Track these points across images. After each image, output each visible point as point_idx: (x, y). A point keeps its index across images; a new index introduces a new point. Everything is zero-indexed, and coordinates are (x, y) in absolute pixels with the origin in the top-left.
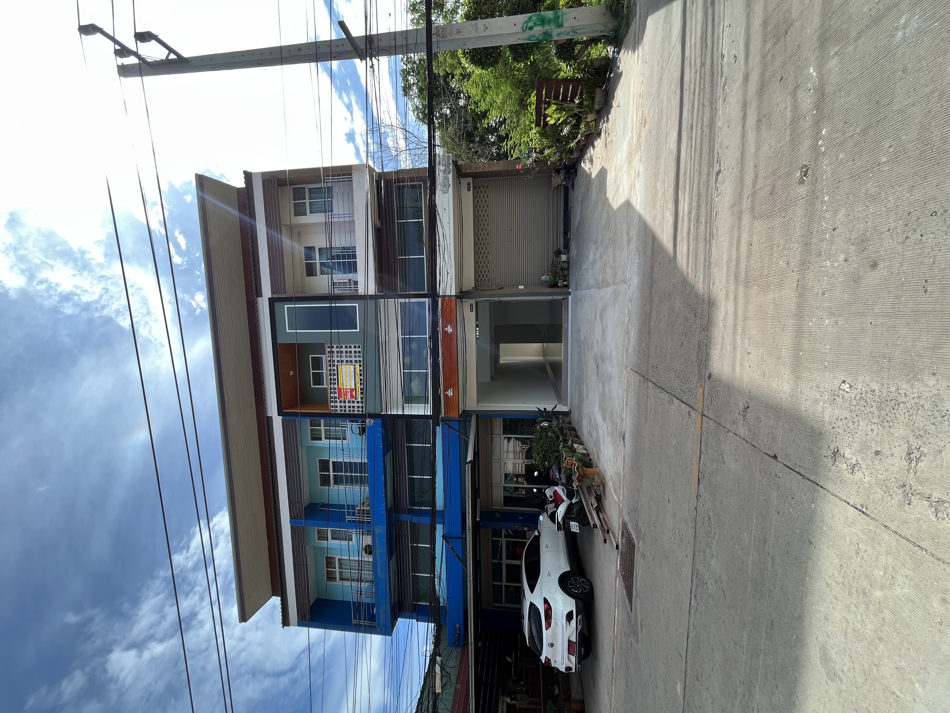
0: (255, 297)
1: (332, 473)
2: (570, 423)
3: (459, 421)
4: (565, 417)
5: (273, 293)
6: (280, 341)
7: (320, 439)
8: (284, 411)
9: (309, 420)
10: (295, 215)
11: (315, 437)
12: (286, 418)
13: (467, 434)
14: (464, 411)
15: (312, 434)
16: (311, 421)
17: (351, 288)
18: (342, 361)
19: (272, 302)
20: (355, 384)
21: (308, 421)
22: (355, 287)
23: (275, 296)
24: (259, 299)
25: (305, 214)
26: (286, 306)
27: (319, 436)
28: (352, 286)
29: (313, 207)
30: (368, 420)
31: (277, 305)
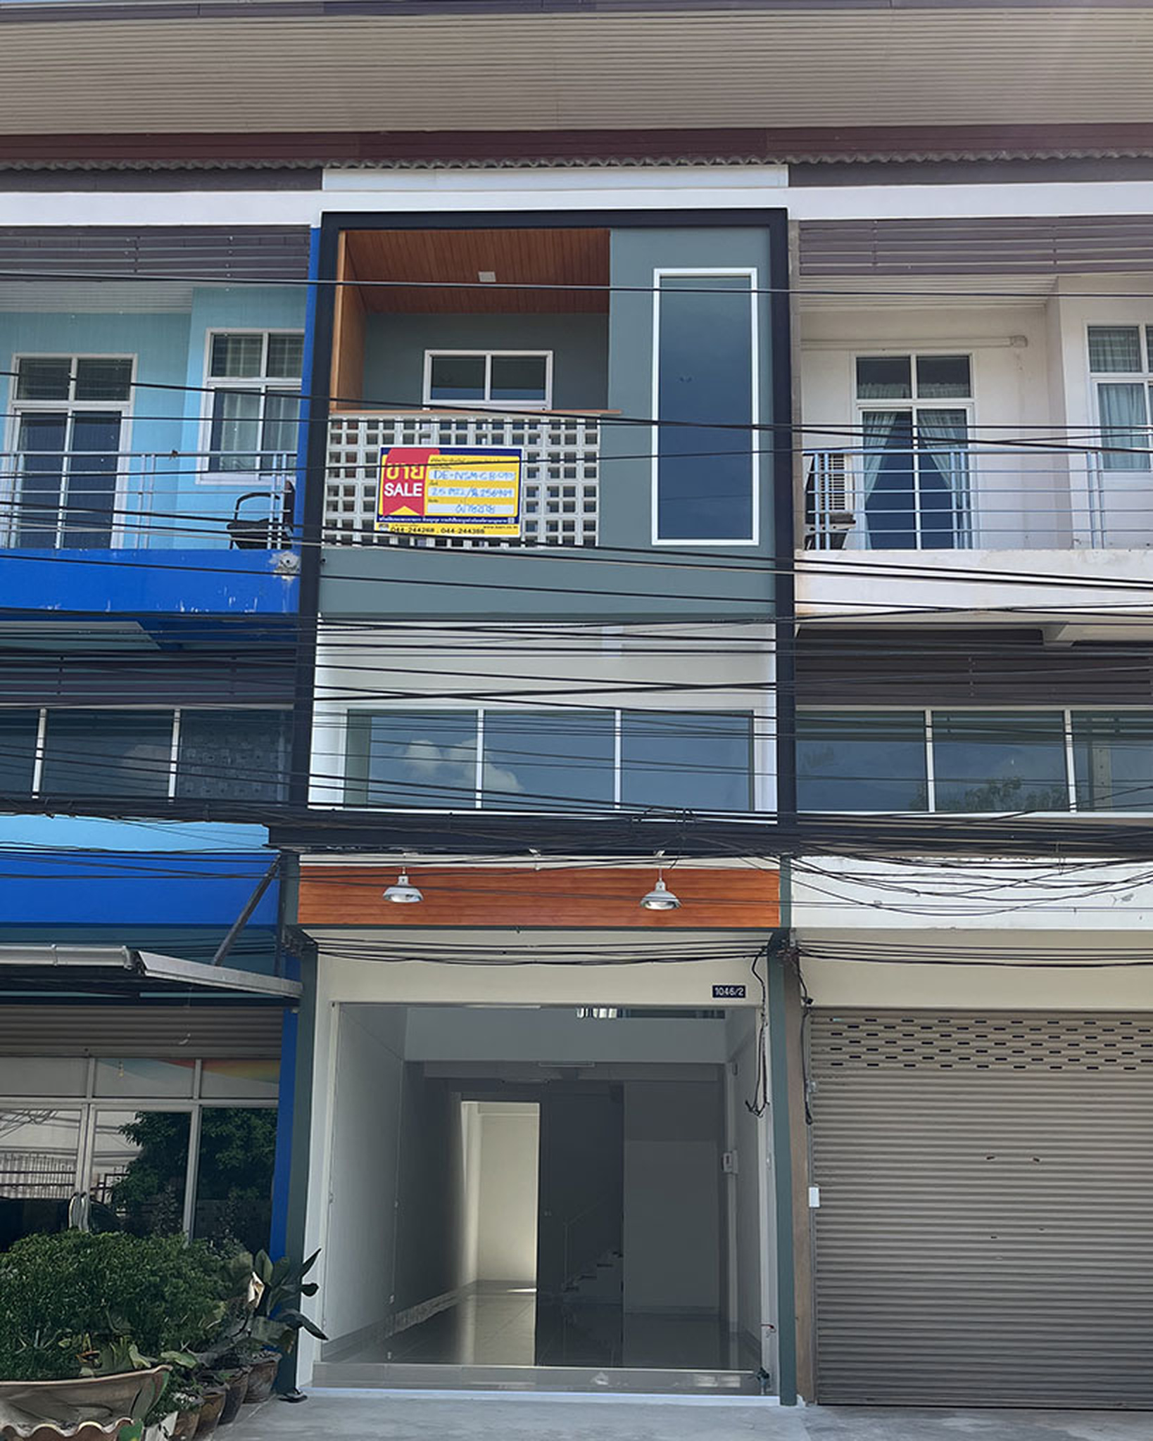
0: (790, 158)
1: (72, 405)
2: (251, 1398)
3: (275, 929)
4: (273, 1373)
5: (806, 226)
6: (621, 243)
7: (217, 370)
8: (342, 237)
9: (303, 331)
10: (1093, 331)
11: (225, 351)
12: (314, 242)
13: (235, 957)
14: (312, 949)
15: (237, 339)
16: (296, 340)
17: (822, 522)
18: (532, 473)
19: (774, 219)
20: (441, 519)
21: (296, 324)
22: (823, 536)
23: (793, 234)
24: (783, 174)
25: (1096, 366)
26: (753, 272)
27: (229, 366)
28: (829, 528)
29: (1124, 398)
30: (291, 559)
31: (757, 240)
